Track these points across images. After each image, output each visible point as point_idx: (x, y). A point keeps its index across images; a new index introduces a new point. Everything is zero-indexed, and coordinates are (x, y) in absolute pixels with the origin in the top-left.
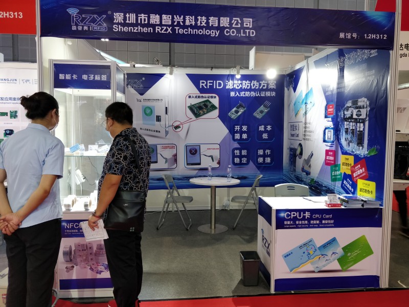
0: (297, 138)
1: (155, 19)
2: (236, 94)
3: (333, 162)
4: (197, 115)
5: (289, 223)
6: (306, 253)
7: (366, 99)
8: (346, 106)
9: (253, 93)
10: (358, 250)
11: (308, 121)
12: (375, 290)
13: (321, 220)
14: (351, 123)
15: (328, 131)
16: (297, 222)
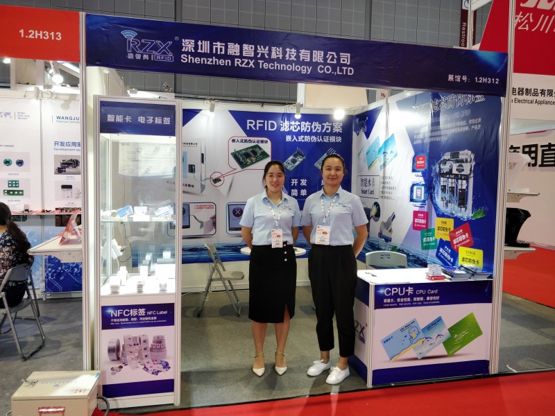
0: (371, 196)
1: (234, 49)
2: (293, 138)
3: (424, 226)
4: (243, 165)
5: (389, 301)
6: (408, 337)
7: (470, 152)
8: (442, 159)
9: (314, 137)
10: (464, 331)
11: (387, 174)
12: (484, 377)
13: (425, 296)
14: (450, 180)
15: (417, 188)
16: (399, 300)
